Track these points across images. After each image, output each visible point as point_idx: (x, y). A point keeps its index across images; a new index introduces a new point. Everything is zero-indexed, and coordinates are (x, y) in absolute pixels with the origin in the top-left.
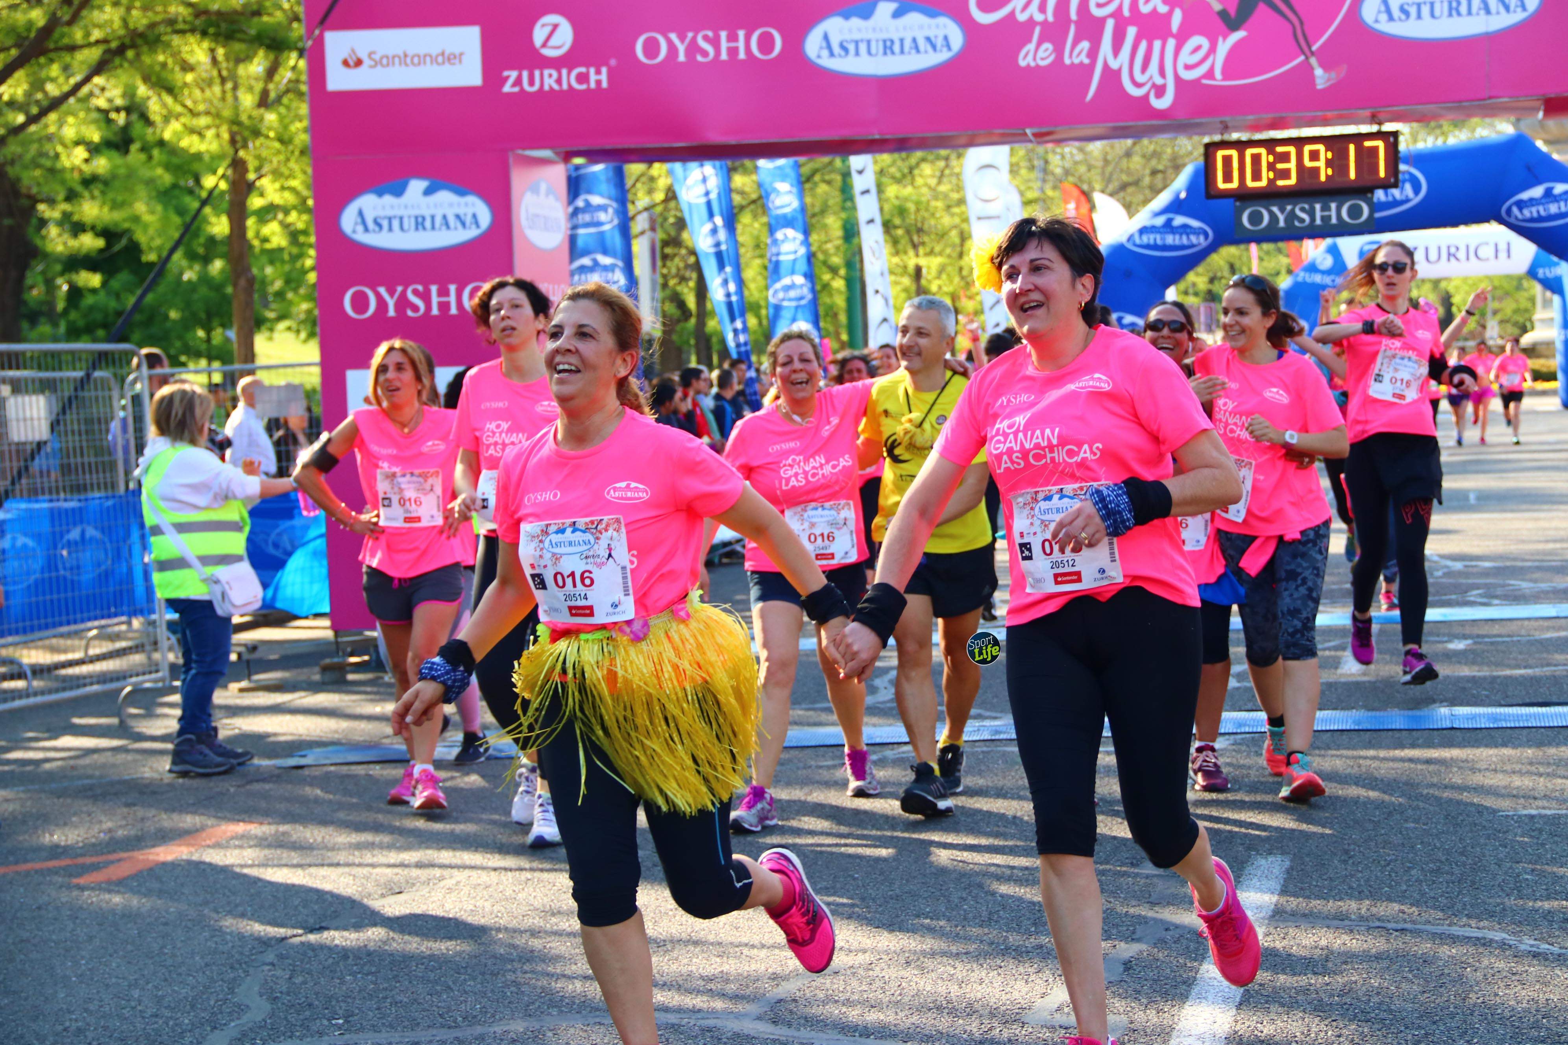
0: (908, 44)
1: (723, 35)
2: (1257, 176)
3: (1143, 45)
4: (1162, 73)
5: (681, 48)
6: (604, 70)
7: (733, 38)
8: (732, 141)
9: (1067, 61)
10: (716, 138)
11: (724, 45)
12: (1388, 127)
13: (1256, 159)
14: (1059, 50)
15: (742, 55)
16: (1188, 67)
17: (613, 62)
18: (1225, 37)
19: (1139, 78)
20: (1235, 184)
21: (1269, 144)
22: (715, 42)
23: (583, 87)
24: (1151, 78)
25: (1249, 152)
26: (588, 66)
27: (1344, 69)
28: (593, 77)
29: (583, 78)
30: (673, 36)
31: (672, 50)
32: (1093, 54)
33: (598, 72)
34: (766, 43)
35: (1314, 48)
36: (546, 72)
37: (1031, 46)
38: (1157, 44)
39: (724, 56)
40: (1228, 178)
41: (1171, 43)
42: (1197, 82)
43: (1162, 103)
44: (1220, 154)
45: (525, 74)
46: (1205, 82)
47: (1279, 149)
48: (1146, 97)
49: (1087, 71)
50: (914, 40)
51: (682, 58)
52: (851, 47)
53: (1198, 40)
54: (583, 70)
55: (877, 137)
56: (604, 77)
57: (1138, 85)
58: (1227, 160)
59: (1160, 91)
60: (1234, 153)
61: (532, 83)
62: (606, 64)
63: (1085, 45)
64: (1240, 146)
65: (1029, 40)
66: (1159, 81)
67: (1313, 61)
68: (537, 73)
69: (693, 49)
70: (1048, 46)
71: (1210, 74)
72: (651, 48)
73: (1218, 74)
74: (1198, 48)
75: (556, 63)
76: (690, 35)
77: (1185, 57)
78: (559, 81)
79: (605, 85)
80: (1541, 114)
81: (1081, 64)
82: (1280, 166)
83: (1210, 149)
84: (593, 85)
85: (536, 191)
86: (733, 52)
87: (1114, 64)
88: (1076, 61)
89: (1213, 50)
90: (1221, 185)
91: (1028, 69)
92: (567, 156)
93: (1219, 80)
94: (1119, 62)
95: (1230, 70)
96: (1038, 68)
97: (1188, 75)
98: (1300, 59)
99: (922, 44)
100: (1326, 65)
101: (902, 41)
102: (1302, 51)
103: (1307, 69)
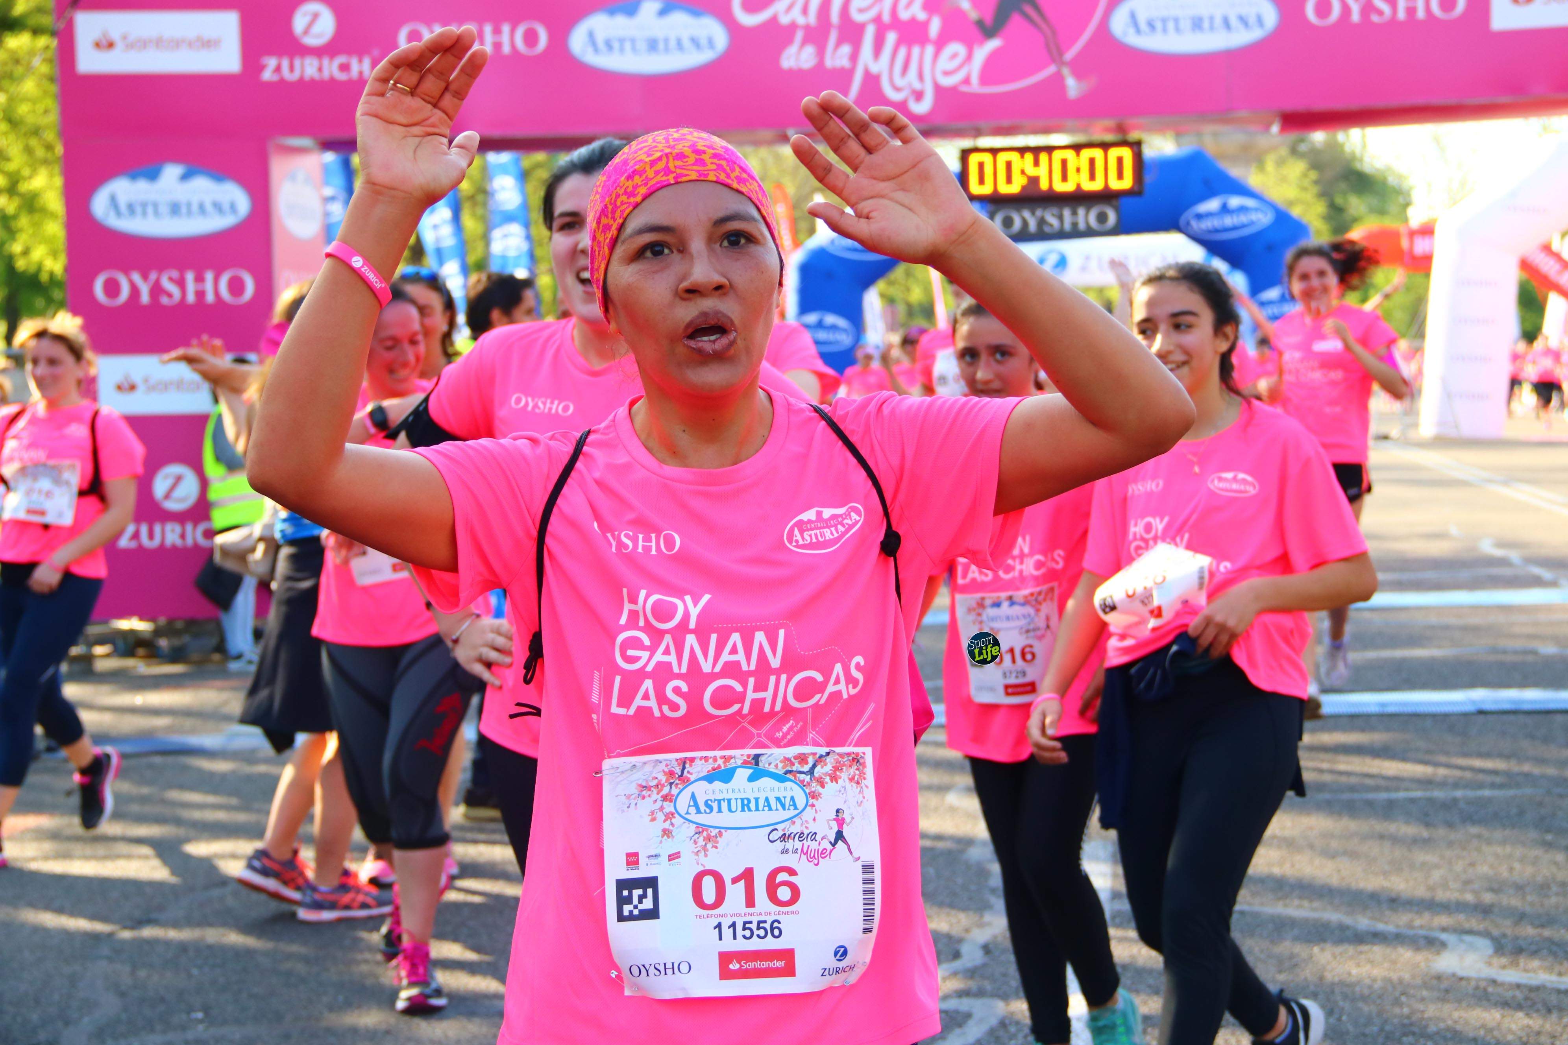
0: (673, 43)
1: (488, 28)
2: (1009, 180)
3: (902, 52)
4: (921, 77)
6: (367, 60)
7: (497, 31)
9: (829, 63)
11: (489, 38)
12: (1134, 136)
13: (1009, 165)
14: (821, 54)
15: (507, 50)
16: (947, 73)
17: (376, 52)
19: (899, 82)
20: (986, 190)
21: (1022, 151)
23: (342, 76)
24: (910, 85)
25: (1002, 157)
26: (349, 54)
27: (1095, 80)
28: (355, 67)
29: (345, 68)
32: (854, 57)
33: (360, 61)
34: (531, 38)
35: (1067, 57)
36: (307, 60)
37: (793, 49)
38: (916, 50)
40: (982, 181)
41: (930, 50)
42: (953, 90)
43: (921, 108)
45: (285, 63)
46: (964, 89)
48: (905, 101)
49: (846, 74)
50: (679, 41)
52: (616, 45)
53: (956, 48)
54: (343, 59)
56: (366, 67)
57: (897, 89)
58: (981, 165)
59: (919, 96)
60: (987, 158)
61: (292, 68)
62: (368, 53)
63: (846, 49)
64: (994, 152)
65: (790, 42)
66: (917, 86)
67: (1066, 71)
68: (297, 62)
70: (810, 50)
71: (967, 81)
72: (415, 39)
73: (975, 80)
74: (954, 56)
75: (317, 52)
77: (944, 63)
78: (320, 69)
80: (1275, 128)
81: (843, 68)
82: (1031, 172)
83: (965, 155)
84: (355, 74)
85: (294, 177)
86: (497, 45)
87: (874, 69)
88: (838, 63)
89: (969, 57)
90: (975, 187)
91: (791, 71)
92: (327, 145)
93: (975, 86)
94: (880, 67)
95: (986, 77)
96: (800, 71)
97: (947, 82)
98: (1051, 69)
99: (686, 43)
100: (1078, 75)
101: (666, 40)
102: (1053, 61)
103: (1058, 78)
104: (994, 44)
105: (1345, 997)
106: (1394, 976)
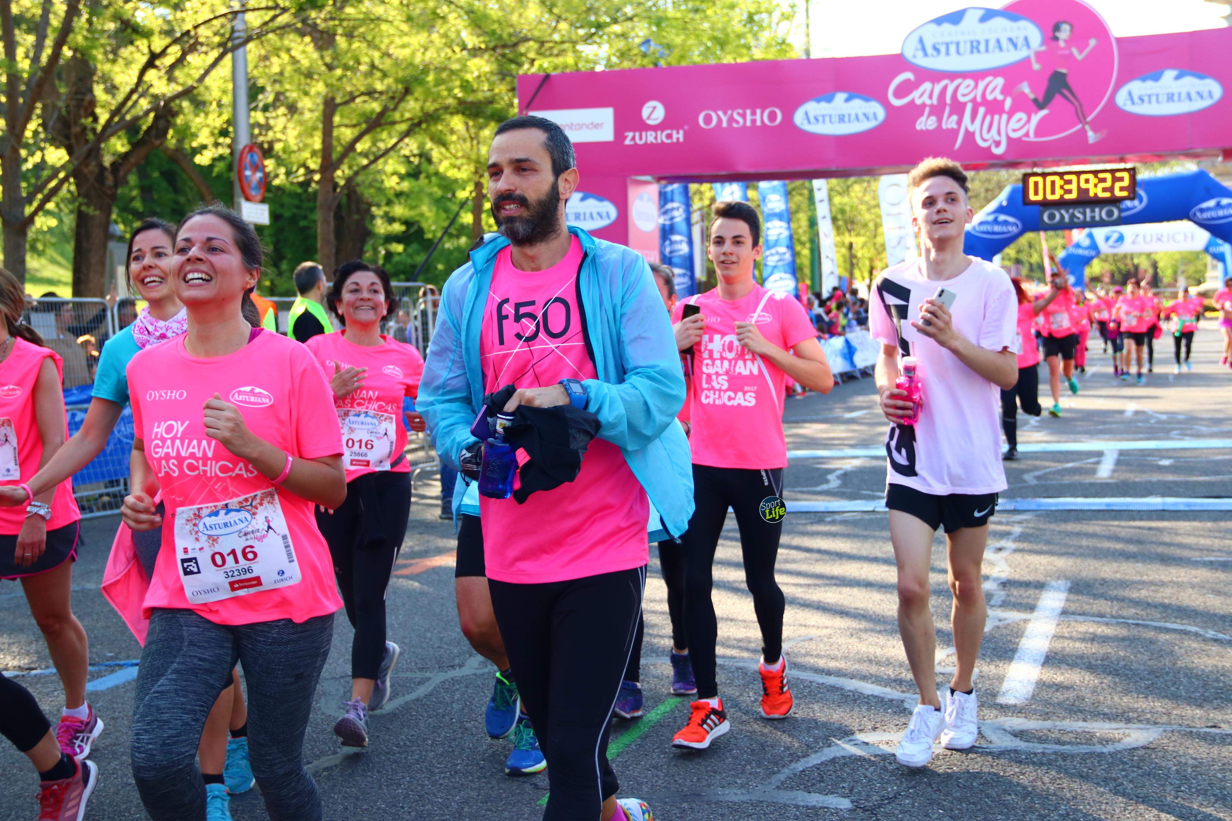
0: (853, 117)
1: (748, 112)
2: (1053, 192)
3: (988, 118)
4: (999, 133)
5: (725, 120)
6: (681, 132)
7: (754, 113)
8: (752, 171)
9: (944, 126)
10: (743, 169)
11: (749, 117)
12: (1131, 165)
13: (1053, 183)
14: (940, 121)
15: (759, 123)
16: (1014, 130)
17: (686, 127)
18: (1036, 113)
19: (986, 136)
20: (1040, 197)
21: (1061, 175)
22: (744, 116)
23: (668, 141)
24: (992, 138)
25: (1049, 179)
26: (672, 129)
27: (1105, 132)
28: (675, 136)
29: (669, 136)
30: (720, 113)
31: (720, 120)
32: (959, 122)
33: (678, 133)
34: (772, 117)
35: (1089, 119)
36: (649, 133)
37: (923, 119)
38: (996, 117)
39: (749, 124)
40: (1036, 193)
41: (1005, 117)
42: (1019, 140)
43: (998, 151)
44: (1032, 180)
45: (637, 135)
46: (1025, 139)
47: (1067, 177)
48: (989, 148)
49: (954, 133)
50: (857, 116)
51: (725, 125)
52: (821, 119)
53: (1021, 115)
54: (669, 132)
55: (834, 169)
56: (681, 136)
57: (985, 141)
58: (1036, 184)
59: (998, 144)
60: (1040, 179)
61: (641, 139)
62: (682, 128)
63: (955, 118)
64: (1044, 175)
65: (922, 114)
66: (997, 138)
67: (1087, 127)
68: (644, 134)
69: (731, 120)
70: (933, 119)
71: (1027, 135)
72: (708, 119)
73: (1032, 134)
74: (1020, 120)
75: (655, 128)
76: (729, 112)
77: (1013, 124)
78: (656, 138)
79: (681, 140)
80: (1220, 159)
81: (953, 129)
82: (1067, 187)
83: (1026, 177)
84: (674, 140)
85: (641, 199)
86: (754, 121)
87: (971, 129)
88: (949, 127)
89: (1029, 121)
90: (1032, 197)
91: (922, 131)
92: (659, 179)
93: (1032, 138)
94: (974, 127)
95: (1039, 132)
96: (927, 131)
97: (1014, 135)
98: (1079, 126)
99: (861, 117)
100: (1095, 130)
101: (849, 115)
102: (1080, 122)
103: (1083, 132)
104: (1044, 112)
105: (1186, 675)
106: (1220, 665)
